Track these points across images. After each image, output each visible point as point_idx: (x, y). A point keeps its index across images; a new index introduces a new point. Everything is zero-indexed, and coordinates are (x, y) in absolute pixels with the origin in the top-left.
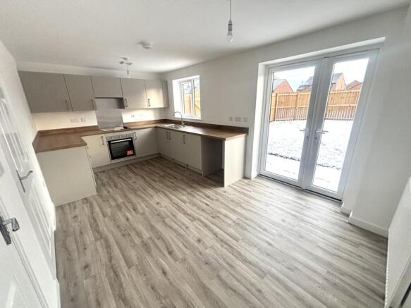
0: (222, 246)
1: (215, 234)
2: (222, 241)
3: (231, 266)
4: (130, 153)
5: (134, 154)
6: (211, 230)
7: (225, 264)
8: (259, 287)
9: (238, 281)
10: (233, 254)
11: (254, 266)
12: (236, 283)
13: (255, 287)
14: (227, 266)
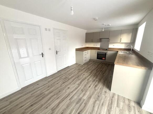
0: (66, 95)
1: (72, 92)
2: (69, 94)
3: (58, 98)
4: (104, 59)
5: (105, 60)
6: (74, 90)
7: (59, 96)
8: (48, 108)
9: (52, 101)
10: (63, 98)
11: (57, 106)
12: (52, 100)
13: (49, 106)
14: (58, 97)
